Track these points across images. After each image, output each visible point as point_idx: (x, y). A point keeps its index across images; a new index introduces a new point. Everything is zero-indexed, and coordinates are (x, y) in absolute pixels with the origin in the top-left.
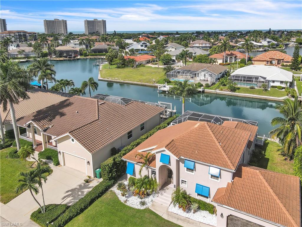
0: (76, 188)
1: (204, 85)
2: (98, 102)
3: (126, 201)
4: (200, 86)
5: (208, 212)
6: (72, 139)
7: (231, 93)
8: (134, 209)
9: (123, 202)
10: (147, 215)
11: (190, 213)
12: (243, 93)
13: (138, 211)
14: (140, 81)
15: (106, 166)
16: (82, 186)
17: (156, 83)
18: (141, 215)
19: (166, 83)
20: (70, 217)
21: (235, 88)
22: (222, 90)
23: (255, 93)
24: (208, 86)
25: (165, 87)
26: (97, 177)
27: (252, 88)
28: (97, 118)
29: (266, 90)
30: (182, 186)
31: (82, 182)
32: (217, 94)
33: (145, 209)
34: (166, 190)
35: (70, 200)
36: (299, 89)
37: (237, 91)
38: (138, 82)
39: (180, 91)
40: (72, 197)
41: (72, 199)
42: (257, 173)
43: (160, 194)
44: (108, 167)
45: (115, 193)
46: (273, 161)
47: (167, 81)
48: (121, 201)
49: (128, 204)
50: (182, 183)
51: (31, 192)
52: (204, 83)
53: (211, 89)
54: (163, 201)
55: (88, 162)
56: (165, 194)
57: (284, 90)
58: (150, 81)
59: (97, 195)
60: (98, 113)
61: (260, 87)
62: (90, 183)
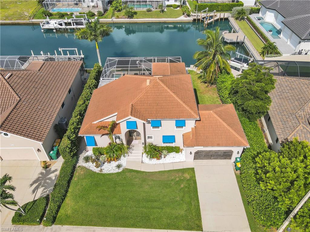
0: (39, 177)
1: (96, 14)
2: (3, 76)
3: (101, 170)
4: (92, 16)
5: (174, 153)
6: (4, 134)
7: (129, 20)
8: (113, 174)
9: (99, 172)
10: (128, 174)
11: (162, 159)
12: (142, 18)
13: (118, 174)
14: (7, 18)
15: (65, 148)
16: (43, 173)
17: (33, 19)
18: (123, 177)
19: (48, 17)
20: (58, 206)
21: (132, 13)
22: (118, 17)
23: (154, 16)
24: (101, 15)
25: (48, 23)
26: (53, 159)
27: (149, 11)
28: (18, 99)
29: (163, 11)
30: (148, 141)
31: (40, 169)
32: (114, 23)
33: (123, 171)
34: (133, 147)
35: (43, 191)
36: (191, 5)
37: (135, 16)
38: (5, 20)
39: (93, 36)
40: (42, 187)
41: (44, 189)
42: (211, 113)
43: (129, 153)
44: (68, 148)
45: (85, 167)
46: (199, 90)
47: (48, 14)
48: (97, 172)
49: (105, 172)
50: (148, 138)
51: (6, 207)
52: (95, 11)
53: (105, 18)
54: (134, 157)
55: (39, 150)
56: (133, 152)
57: (178, 8)
58: (22, 17)
59: (70, 176)
60: (15, 91)
61: (156, 8)
62: (50, 168)
